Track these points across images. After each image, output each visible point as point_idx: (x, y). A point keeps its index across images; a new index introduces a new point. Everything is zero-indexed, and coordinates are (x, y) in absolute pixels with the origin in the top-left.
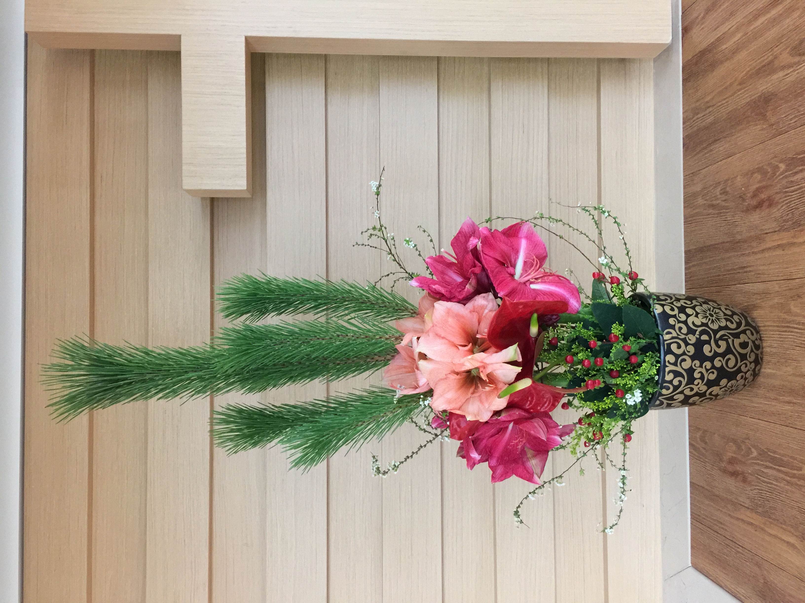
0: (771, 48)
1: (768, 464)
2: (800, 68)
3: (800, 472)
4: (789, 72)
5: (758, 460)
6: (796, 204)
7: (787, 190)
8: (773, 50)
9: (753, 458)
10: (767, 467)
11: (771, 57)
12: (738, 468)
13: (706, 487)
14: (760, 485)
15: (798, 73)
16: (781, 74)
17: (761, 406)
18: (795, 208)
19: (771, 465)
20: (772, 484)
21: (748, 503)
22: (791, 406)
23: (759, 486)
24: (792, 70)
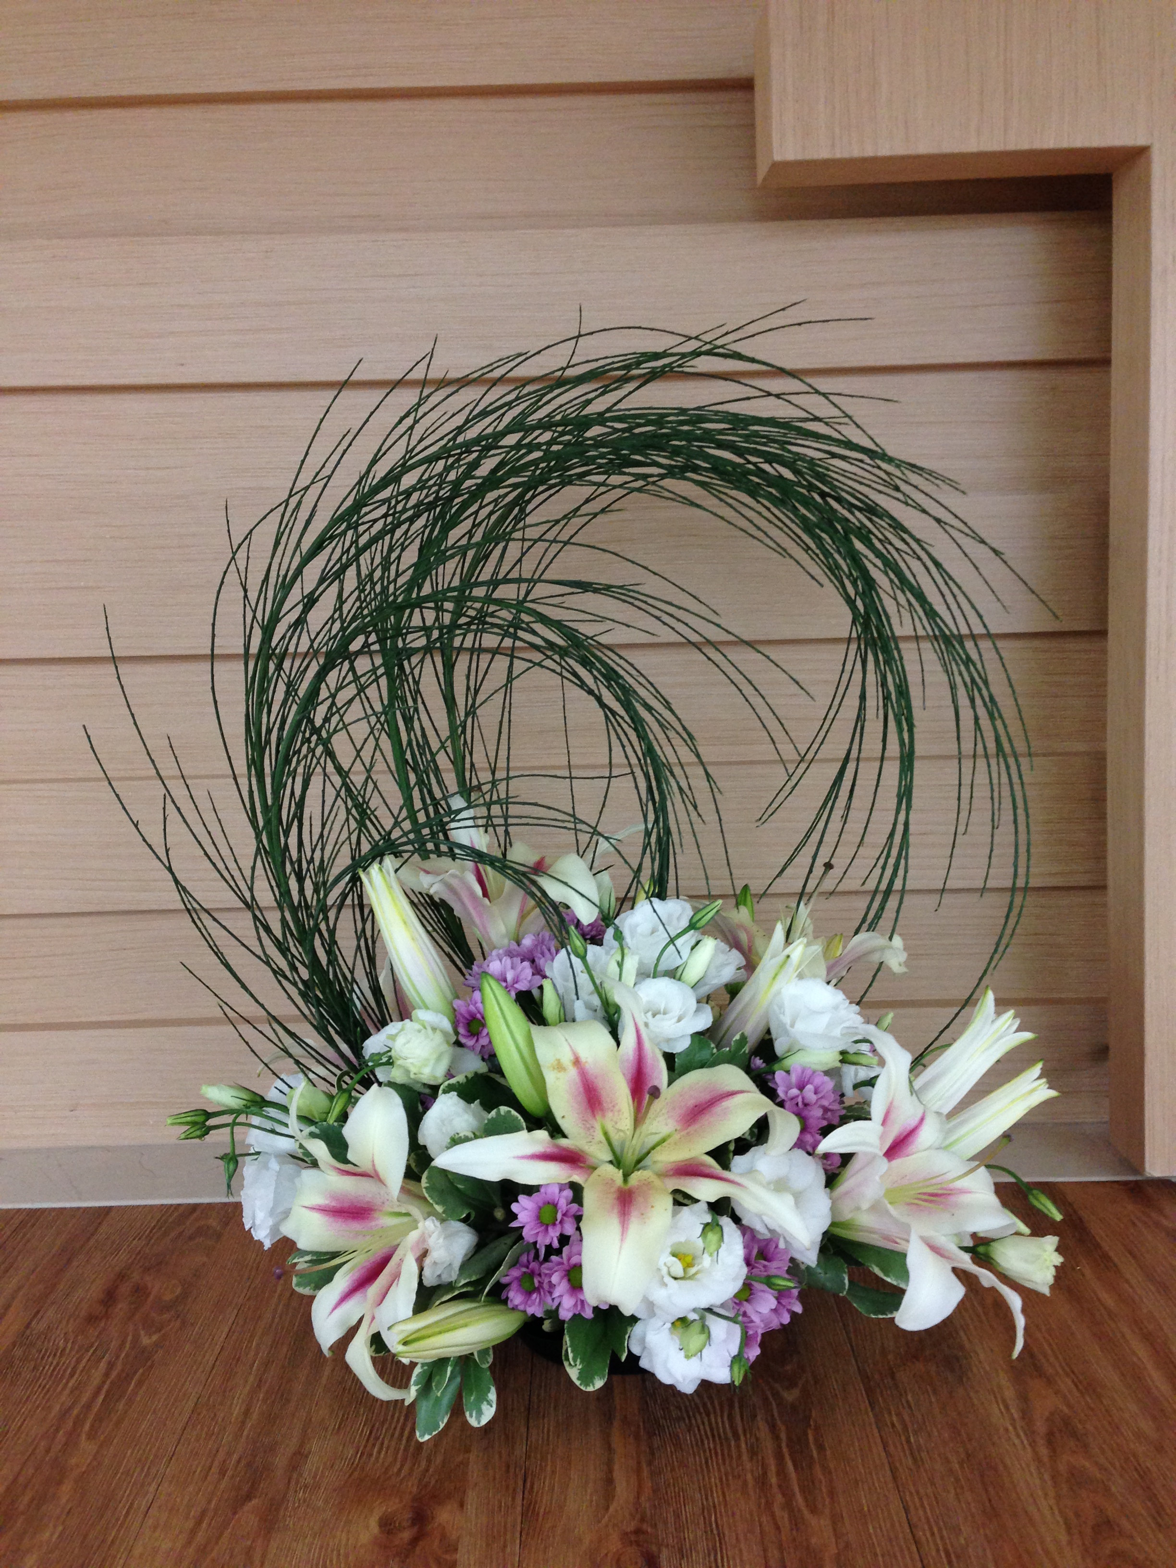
0: (1073, 1372)
1: (119, 1366)
2: (1018, 1436)
3: (84, 1437)
4: (1013, 1411)
5: (132, 1348)
6: (701, 1427)
7: (737, 1405)
8: (1068, 1375)
9: (136, 1339)
10: (111, 1366)
11: (1050, 1371)
12: (121, 1307)
13: (92, 1242)
14: (73, 1353)
15: (1007, 1430)
16: (1009, 1393)
17: (252, 1353)
18: (691, 1424)
19: (114, 1374)
20: (72, 1375)
21: (39, 1326)
22: (237, 1419)
23: (72, 1349)
24: (1016, 1416)
